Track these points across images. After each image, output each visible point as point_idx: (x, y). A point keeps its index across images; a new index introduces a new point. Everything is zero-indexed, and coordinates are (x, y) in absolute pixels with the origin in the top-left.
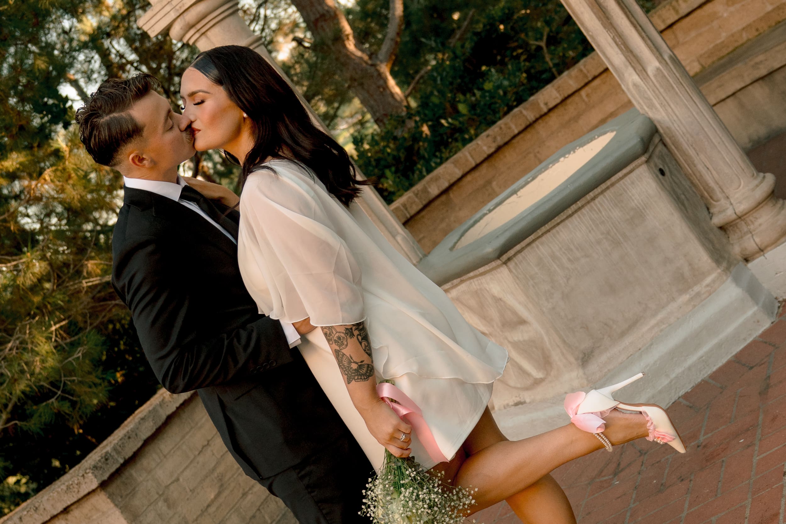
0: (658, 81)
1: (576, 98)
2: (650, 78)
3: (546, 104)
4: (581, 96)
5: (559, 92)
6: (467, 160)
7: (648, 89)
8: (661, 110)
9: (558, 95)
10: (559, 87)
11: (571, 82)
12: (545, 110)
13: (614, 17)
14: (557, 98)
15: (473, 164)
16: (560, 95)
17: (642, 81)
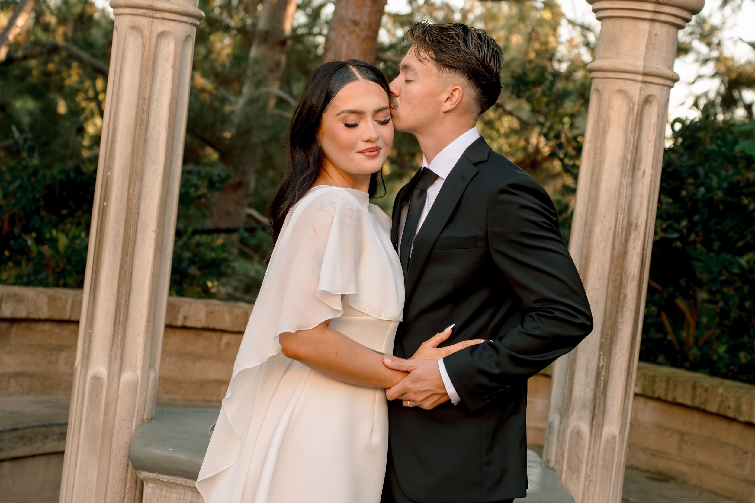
0: (605, 450)
1: (214, 336)
2: (601, 440)
3: (185, 318)
4: (221, 339)
5: (207, 316)
6: (64, 307)
7: (589, 449)
8: (582, 482)
9: (204, 319)
10: (212, 312)
11: (227, 318)
12: (179, 323)
13: (618, 347)
14: (200, 321)
15: (66, 317)
16: (206, 321)
17: (591, 435)
